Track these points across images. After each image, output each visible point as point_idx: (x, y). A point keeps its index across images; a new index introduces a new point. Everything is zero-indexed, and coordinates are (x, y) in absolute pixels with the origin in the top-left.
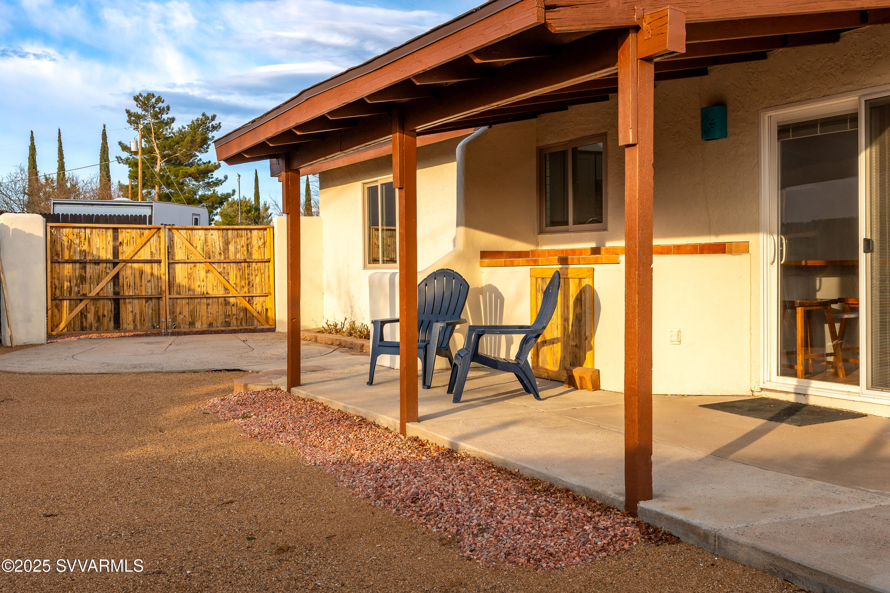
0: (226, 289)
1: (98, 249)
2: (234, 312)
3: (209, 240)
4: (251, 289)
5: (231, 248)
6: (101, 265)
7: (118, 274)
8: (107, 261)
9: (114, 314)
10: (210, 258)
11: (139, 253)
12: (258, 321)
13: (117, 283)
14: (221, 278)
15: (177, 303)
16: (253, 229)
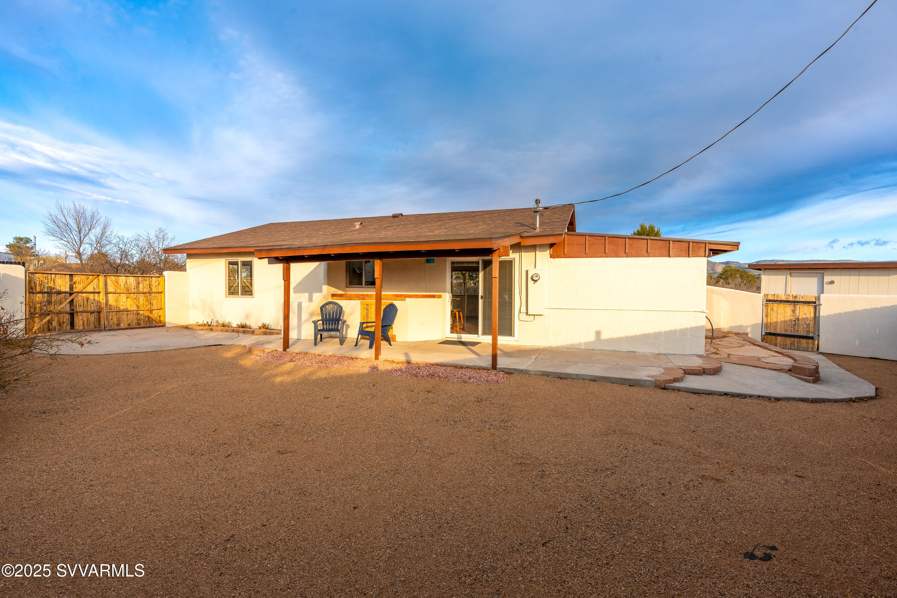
0: (138, 306)
1: (60, 286)
2: (142, 318)
3: (128, 282)
4: (151, 306)
5: (141, 286)
6: (62, 294)
7: (73, 300)
8: (65, 293)
9: (71, 321)
10: (128, 291)
11: (86, 288)
12: (155, 322)
13: (72, 305)
14: (135, 301)
15: (109, 314)
16: (153, 277)
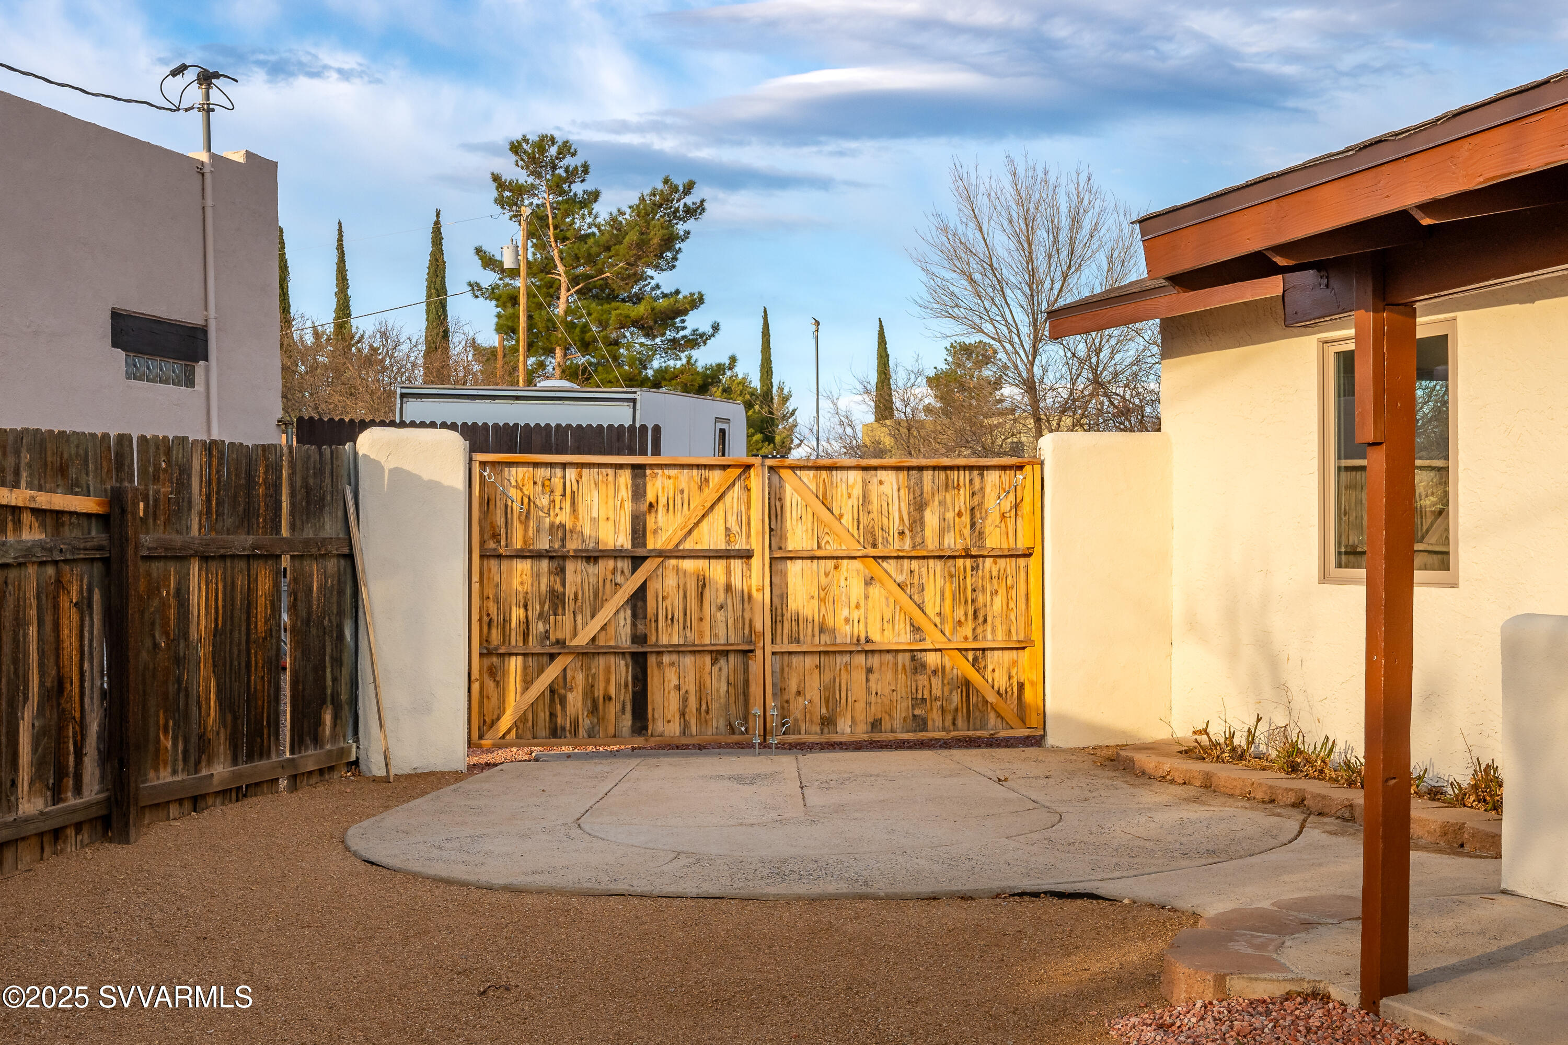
0: (916, 629)
1: (595, 521)
2: (937, 690)
3: (874, 498)
4: (979, 630)
5: (931, 518)
6: (602, 563)
7: (643, 588)
8: (616, 554)
9: (634, 693)
10: (874, 546)
11: (695, 533)
12: (999, 715)
13: (640, 611)
14: (904, 598)
15: (789, 665)
16: (988, 468)
